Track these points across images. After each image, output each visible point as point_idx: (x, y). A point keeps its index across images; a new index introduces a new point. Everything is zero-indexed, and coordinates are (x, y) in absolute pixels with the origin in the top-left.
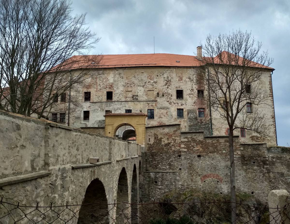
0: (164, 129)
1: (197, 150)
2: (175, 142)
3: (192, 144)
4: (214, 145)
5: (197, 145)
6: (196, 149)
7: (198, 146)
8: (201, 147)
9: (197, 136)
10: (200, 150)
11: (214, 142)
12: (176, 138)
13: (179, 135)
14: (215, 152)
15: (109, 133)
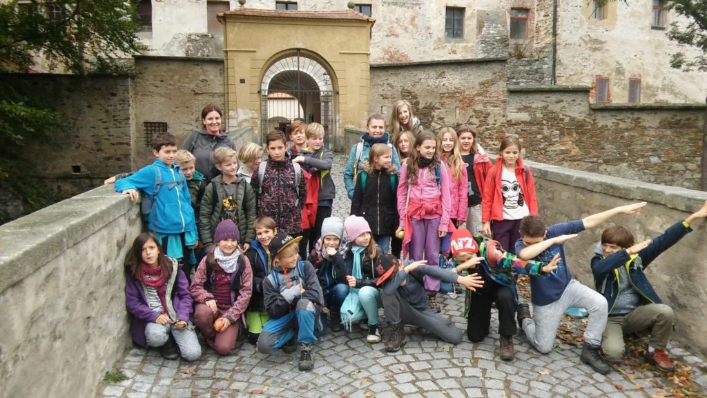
0: (442, 75)
1: (563, 152)
2: (483, 123)
3: (546, 132)
4: (622, 137)
5: (562, 134)
6: (558, 147)
7: (566, 138)
8: (578, 143)
9: (564, 104)
10: (573, 153)
11: (622, 125)
12: (490, 109)
13: (502, 98)
14: (622, 160)
15: (242, 81)
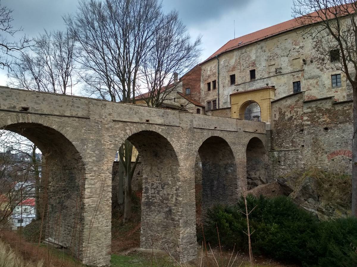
0: (286, 101)
1: (324, 121)
2: (297, 114)
3: (317, 115)
4: (346, 113)
5: (323, 115)
6: (322, 120)
7: (325, 116)
8: (329, 117)
9: (323, 104)
10: (327, 121)
11: (345, 108)
12: (298, 109)
13: (301, 105)
14: (346, 122)
15: (235, 112)
